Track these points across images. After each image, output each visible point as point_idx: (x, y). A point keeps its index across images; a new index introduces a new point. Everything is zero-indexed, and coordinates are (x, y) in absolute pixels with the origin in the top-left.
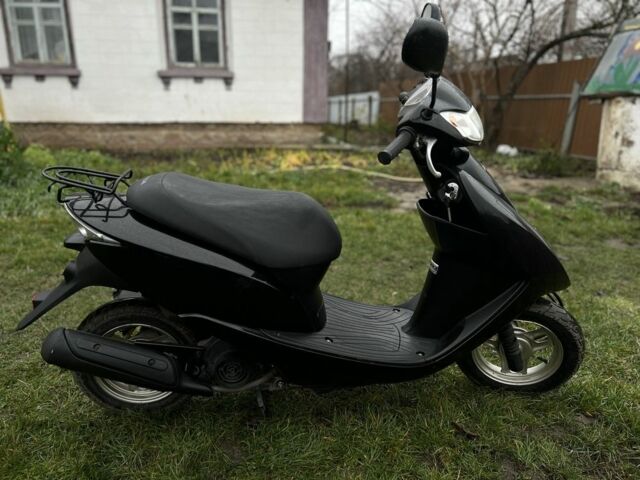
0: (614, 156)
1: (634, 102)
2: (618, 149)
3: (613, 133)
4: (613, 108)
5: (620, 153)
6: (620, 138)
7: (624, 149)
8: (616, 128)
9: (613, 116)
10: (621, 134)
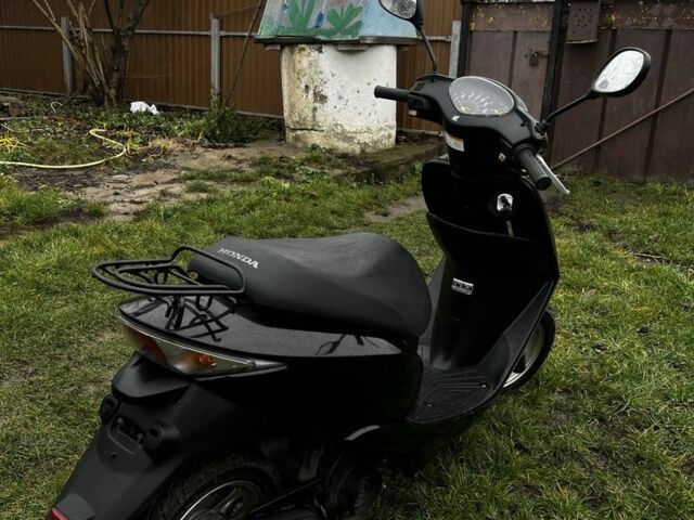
0: (308, 113)
1: (320, 51)
2: (311, 106)
3: (303, 86)
4: (297, 57)
5: (315, 109)
6: (311, 92)
7: (318, 105)
8: (304, 81)
9: (298, 66)
10: (312, 87)
